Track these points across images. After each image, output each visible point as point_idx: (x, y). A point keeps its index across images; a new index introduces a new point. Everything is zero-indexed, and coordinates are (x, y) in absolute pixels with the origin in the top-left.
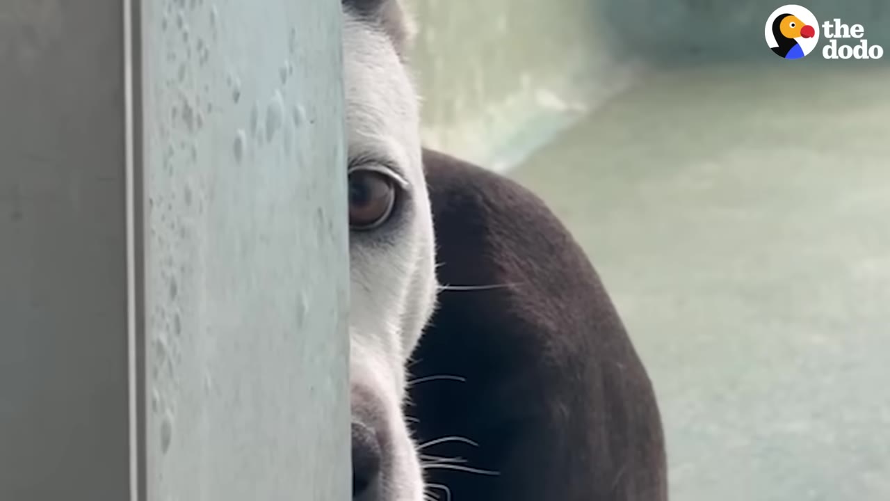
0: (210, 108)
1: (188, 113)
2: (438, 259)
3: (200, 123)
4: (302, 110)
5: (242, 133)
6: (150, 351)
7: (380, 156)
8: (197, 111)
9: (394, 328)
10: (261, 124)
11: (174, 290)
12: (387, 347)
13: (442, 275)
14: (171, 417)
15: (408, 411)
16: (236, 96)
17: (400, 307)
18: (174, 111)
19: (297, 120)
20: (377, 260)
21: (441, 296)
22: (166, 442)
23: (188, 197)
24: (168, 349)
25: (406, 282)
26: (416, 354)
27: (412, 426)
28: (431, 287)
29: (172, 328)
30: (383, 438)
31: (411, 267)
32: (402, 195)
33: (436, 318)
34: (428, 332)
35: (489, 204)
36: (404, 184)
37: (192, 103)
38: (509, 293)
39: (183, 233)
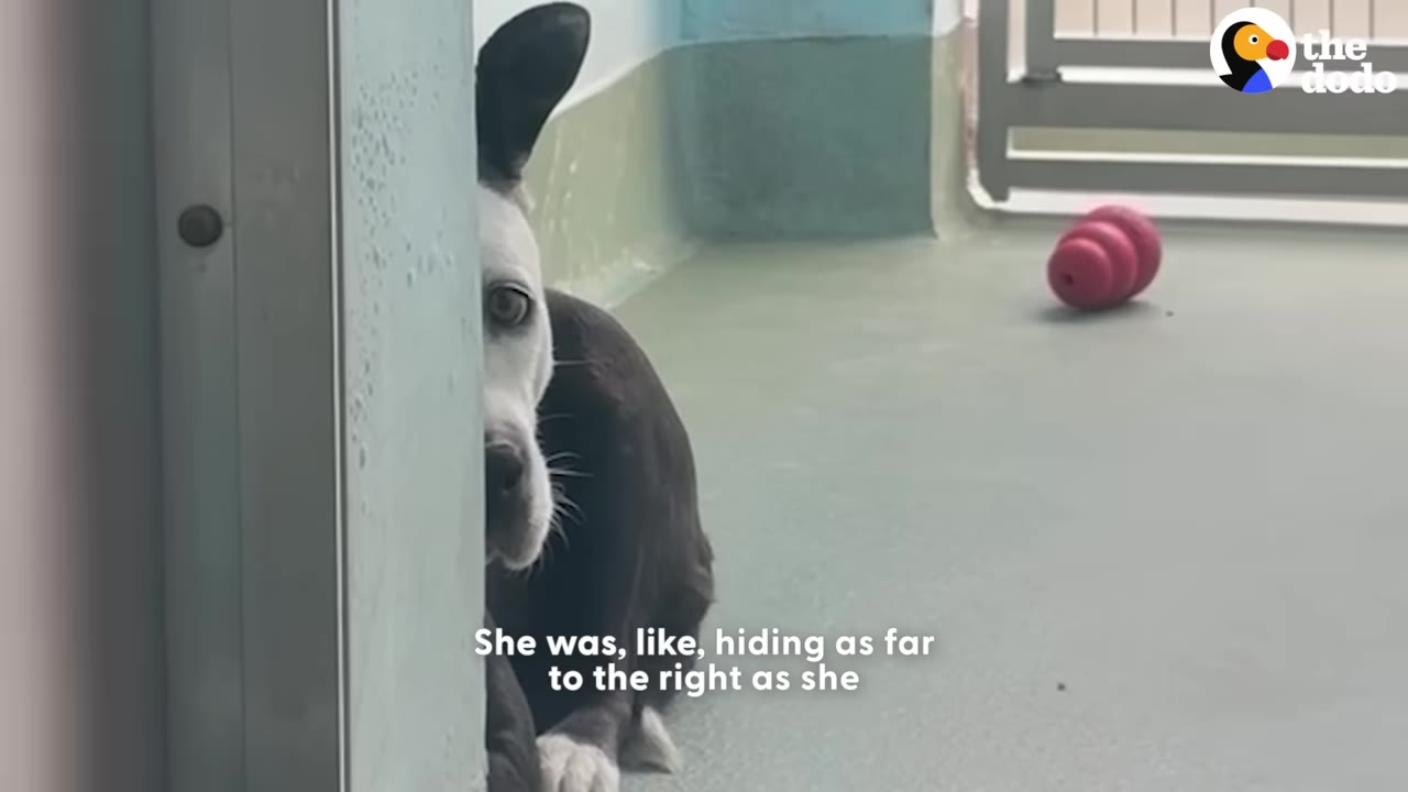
0: (391, 254)
1: (376, 257)
2: (555, 344)
3: (385, 263)
4: (452, 258)
5: (413, 271)
6: (350, 401)
7: (514, 277)
8: (382, 256)
9: (529, 387)
10: (425, 266)
11: (367, 368)
12: (524, 397)
13: (556, 356)
14: (365, 445)
15: (538, 437)
16: (409, 247)
17: (532, 373)
18: (367, 256)
19: (448, 262)
20: (516, 344)
21: (556, 368)
22: (362, 462)
23: (376, 309)
24: (364, 404)
25: (535, 357)
26: (541, 404)
27: (541, 446)
28: (550, 363)
29: (367, 391)
30: (525, 453)
31: (537, 348)
32: (531, 303)
33: (553, 381)
34: (549, 391)
35: (581, 320)
36: (531, 295)
37: (379, 250)
38: (594, 378)
39: (374, 332)
